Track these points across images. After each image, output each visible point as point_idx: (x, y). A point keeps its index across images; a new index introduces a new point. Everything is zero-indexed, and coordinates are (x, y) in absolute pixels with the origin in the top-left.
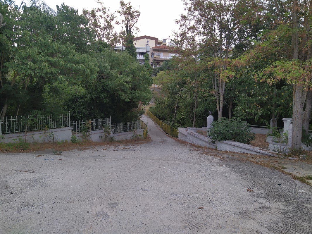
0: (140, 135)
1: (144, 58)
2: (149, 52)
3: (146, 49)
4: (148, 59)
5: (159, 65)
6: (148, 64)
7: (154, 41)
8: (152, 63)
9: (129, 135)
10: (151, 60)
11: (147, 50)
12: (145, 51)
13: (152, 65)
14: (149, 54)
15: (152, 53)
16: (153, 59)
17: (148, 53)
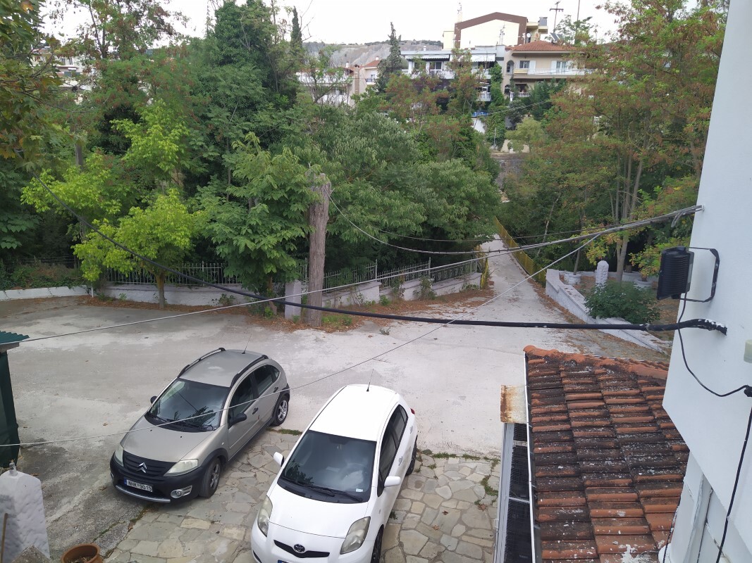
0: (475, 286)
1: (489, 77)
2: (502, 59)
3: (496, 54)
4: (498, 78)
5: (525, 91)
6: (498, 92)
7: (517, 26)
8: (507, 86)
9: (456, 286)
10: (506, 80)
11: (498, 56)
12: (492, 58)
13: (507, 92)
14: (503, 65)
15: (510, 64)
16: (510, 77)
17: (500, 63)
